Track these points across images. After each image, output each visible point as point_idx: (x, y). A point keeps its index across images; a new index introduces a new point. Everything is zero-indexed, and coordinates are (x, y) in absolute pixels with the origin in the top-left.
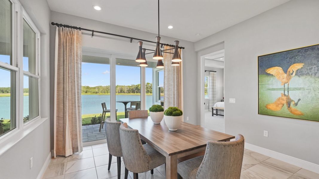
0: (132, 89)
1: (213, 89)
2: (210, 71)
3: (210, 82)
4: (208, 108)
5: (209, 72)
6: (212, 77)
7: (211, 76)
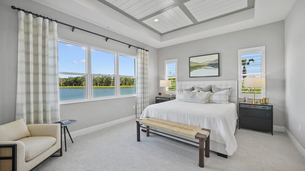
0: (70, 82)
1: (143, 78)
2: (138, 48)
3: (139, 66)
4: (135, 113)
5: (137, 50)
6: (141, 58)
7: (139, 56)
